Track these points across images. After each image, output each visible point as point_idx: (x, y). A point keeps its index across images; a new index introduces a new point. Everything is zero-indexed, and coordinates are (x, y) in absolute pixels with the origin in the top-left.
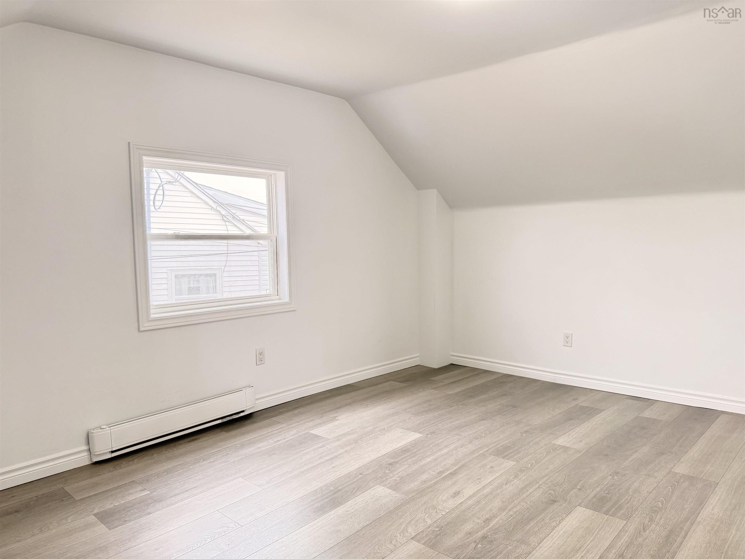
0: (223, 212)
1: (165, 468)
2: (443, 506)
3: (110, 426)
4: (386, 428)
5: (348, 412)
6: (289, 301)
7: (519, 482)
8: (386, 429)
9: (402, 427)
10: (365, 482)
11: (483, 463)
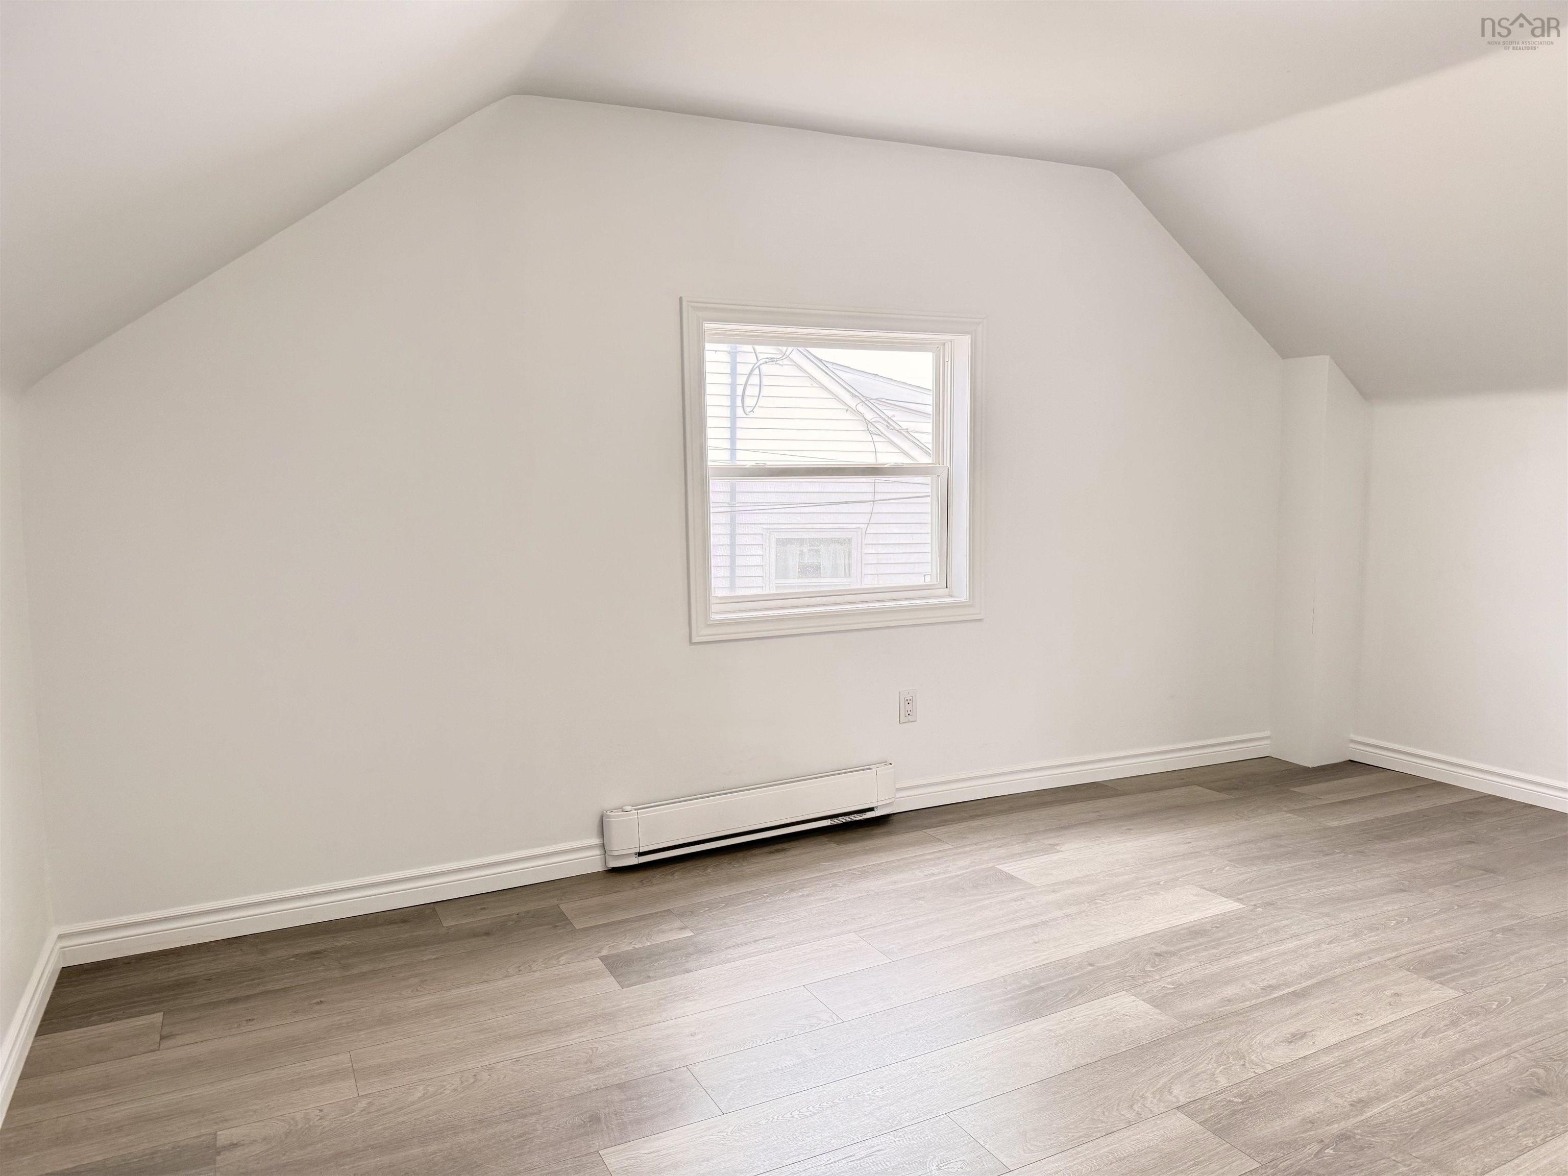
0: (869, 416)
1: (724, 894)
2: (1260, 1057)
3: (638, 807)
4: (1163, 882)
5: (1084, 839)
6: (968, 600)
7: (1460, 1036)
8: (1161, 883)
9: (1199, 884)
10: (1098, 981)
11: (1378, 982)
